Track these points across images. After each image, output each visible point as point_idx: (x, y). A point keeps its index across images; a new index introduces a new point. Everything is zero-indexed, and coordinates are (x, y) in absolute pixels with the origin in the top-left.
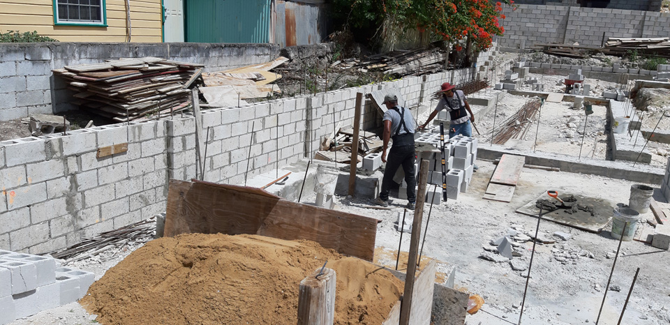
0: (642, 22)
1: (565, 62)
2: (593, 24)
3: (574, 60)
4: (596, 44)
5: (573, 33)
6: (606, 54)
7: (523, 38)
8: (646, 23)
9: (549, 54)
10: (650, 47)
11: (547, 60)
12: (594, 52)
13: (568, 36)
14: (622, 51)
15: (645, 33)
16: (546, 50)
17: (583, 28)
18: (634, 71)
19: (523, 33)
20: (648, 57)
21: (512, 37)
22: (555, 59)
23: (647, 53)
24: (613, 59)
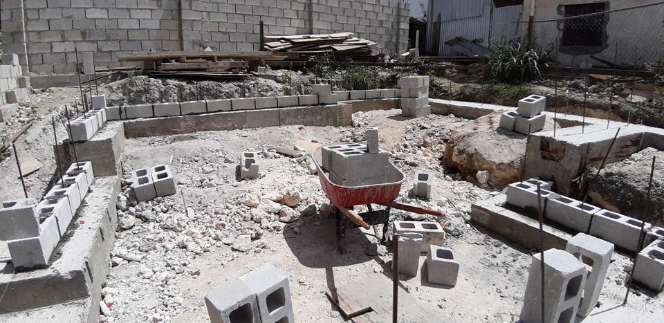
7: (86, 47)
8: (315, 8)
12: (253, 65)
17: (215, 18)
19: (84, 34)
21: (58, 48)
22: (181, 88)
24: (294, 76)
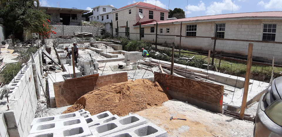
0: (82, 29)
1: (67, 40)
2: (70, 30)
3: (69, 39)
4: (73, 35)
5: (66, 32)
6: (76, 37)
8: (83, 29)
9: (62, 38)
10: (85, 34)
11: (62, 40)
12: (73, 37)
13: (65, 33)
14: (80, 36)
15: (83, 31)
16: (60, 37)
17: (68, 31)
18: (84, 40)
20: (86, 37)
22: (64, 39)
23: (85, 36)
24: (78, 38)
